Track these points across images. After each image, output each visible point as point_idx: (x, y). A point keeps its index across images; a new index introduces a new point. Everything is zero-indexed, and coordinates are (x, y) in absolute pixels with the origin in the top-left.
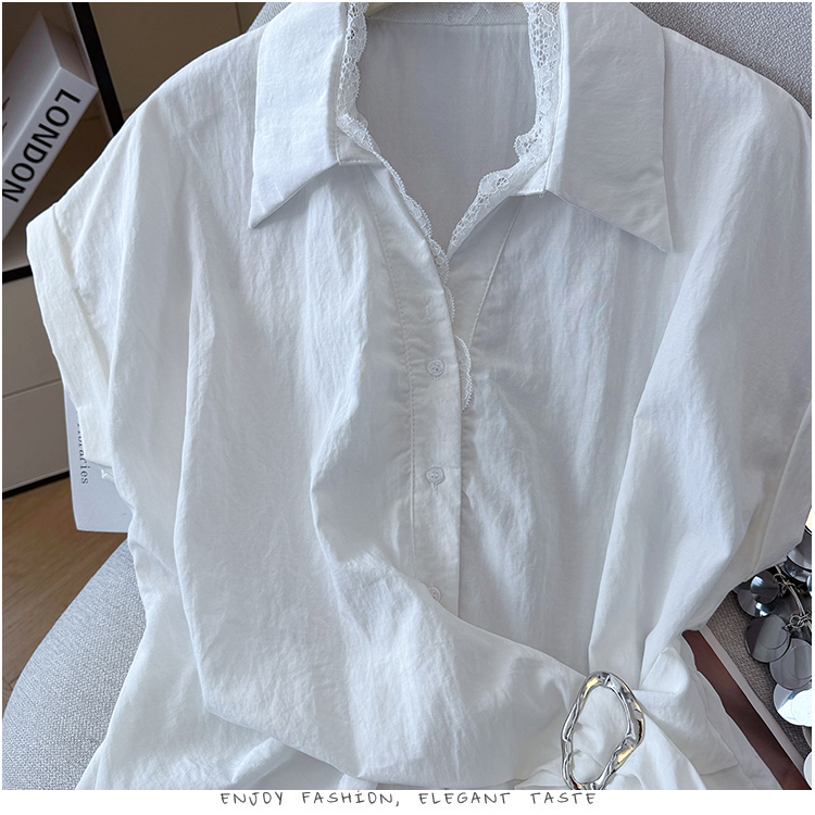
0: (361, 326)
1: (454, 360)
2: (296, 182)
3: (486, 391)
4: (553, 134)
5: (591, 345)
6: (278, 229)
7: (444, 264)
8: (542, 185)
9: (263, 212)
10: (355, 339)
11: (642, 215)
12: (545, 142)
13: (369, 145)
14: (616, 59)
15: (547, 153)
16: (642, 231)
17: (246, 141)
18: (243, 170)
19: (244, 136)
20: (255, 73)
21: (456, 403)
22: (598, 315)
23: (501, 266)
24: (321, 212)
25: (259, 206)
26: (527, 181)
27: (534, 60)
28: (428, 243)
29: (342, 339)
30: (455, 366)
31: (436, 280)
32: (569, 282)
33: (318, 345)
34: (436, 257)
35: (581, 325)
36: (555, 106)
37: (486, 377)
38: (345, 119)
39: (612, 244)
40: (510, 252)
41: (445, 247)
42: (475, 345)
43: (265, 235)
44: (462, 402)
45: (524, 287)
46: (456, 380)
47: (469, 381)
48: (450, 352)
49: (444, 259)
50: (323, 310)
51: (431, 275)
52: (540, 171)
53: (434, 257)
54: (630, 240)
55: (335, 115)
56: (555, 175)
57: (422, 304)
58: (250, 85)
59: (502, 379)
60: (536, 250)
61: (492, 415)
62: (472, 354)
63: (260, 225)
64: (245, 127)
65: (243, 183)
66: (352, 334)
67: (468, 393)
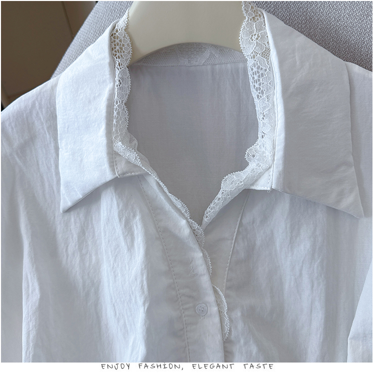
0: (143, 292)
1: (214, 304)
2: (89, 188)
3: (240, 325)
4: (274, 148)
5: (312, 287)
6: (82, 212)
7: (201, 235)
8: (269, 185)
9: (69, 204)
10: (140, 301)
11: (341, 195)
12: (268, 154)
13: (139, 163)
14: (316, 89)
15: (271, 162)
16: (343, 206)
17: (54, 155)
18: (54, 174)
19: (53, 151)
20: (55, 109)
21: (218, 337)
22: (316, 266)
23: (241, 229)
24: (109, 205)
25: (66, 200)
26: (256, 181)
27: (254, 93)
28: (188, 222)
29: (130, 300)
30: (215, 309)
31: (195, 246)
32: (292, 241)
33: (114, 301)
34: (195, 230)
35: (304, 272)
36: (273, 128)
37: (239, 314)
38: (119, 146)
39: (321, 216)
40: (247, 219)
41: (200, 223)
42: (228, 288)
43: (72, 217)
44: (223, 335)
45: (258, 243)
46: (217, 320)
47: (227, 320)
48: (211, 298)
49: (200, 231)
50: (115, 277)
51: (192, 243)
52: (266, 175)
53: (193, 231)
54: (333, 212)
55: (112, 142)
56: (278, 179)
57: (187, 263)
58: (52, 117)
59: (251, 315)
60: (265, 218)
61: (245, 343)
62: (226, 296)
63: (68, 210)
64: (53, 145)
65: (55, 183)
66: (138, 298)
67: (227, 329)
